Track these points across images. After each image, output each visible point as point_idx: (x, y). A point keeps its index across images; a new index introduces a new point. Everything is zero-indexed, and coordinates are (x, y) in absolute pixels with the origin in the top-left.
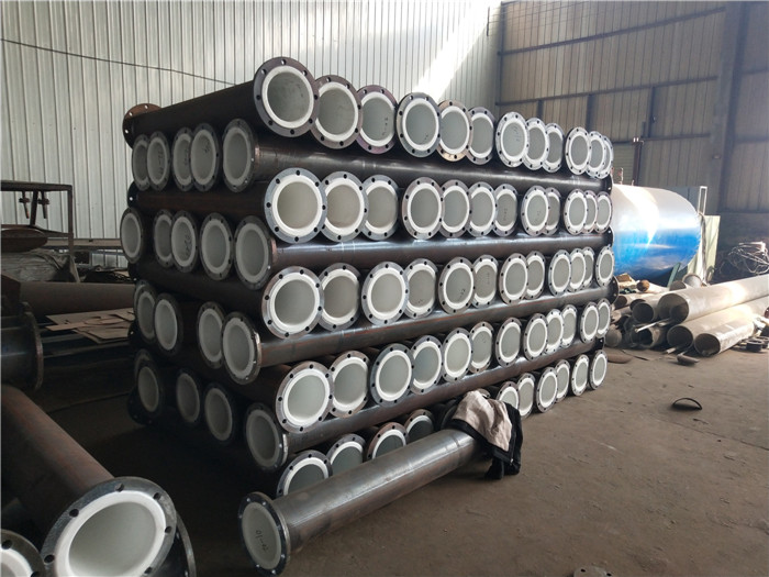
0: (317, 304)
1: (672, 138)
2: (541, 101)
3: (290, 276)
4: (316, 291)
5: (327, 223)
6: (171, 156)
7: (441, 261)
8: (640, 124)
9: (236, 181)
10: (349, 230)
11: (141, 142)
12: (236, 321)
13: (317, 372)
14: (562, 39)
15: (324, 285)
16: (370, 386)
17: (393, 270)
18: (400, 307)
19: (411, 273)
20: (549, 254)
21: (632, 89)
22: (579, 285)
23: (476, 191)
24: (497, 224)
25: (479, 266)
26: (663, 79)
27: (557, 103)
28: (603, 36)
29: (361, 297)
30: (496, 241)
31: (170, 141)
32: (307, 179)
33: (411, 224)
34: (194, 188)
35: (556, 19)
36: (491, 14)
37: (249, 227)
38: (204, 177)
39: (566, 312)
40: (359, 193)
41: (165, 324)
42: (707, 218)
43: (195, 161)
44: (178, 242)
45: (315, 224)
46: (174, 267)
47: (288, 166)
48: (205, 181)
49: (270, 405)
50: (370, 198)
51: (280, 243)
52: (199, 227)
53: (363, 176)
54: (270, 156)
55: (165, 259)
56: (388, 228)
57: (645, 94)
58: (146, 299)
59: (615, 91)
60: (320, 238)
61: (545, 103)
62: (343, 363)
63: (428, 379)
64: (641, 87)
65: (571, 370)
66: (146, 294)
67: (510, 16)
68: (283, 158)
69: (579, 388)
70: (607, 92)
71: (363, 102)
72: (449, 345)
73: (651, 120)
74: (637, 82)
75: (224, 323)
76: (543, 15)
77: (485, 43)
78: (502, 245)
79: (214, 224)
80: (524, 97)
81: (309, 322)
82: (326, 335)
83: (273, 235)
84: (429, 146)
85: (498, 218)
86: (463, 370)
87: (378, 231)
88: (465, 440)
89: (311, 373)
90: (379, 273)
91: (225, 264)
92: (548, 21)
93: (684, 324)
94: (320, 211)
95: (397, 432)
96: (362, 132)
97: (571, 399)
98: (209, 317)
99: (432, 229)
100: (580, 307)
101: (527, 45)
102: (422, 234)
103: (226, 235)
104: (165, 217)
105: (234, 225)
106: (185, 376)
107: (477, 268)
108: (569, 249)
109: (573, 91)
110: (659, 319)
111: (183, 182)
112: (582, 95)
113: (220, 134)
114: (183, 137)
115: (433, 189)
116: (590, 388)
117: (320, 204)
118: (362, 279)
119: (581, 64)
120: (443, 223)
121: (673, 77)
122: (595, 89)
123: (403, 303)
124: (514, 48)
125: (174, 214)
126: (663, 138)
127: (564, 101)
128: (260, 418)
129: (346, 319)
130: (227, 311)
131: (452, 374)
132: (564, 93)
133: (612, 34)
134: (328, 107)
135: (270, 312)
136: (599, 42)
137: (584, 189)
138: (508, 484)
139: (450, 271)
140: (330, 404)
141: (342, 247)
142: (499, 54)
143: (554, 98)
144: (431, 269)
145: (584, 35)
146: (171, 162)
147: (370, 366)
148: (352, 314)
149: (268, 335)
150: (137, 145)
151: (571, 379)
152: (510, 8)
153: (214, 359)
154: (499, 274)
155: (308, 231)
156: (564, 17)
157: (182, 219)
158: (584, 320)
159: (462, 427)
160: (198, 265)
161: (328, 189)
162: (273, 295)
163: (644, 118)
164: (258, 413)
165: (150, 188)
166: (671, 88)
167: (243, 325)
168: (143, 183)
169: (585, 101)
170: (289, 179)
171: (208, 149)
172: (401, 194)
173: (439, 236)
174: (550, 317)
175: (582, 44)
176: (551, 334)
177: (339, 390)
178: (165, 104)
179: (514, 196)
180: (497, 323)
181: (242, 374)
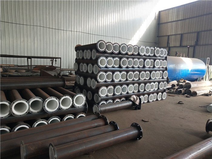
0: (105, 78)
1: (203, 45)
2: (169, 36)
3: (101, 73)
4: (105, 75)
5: (107, 65)
6: (83, 54)
7: (127, 72)
8: (194, 42)
9: (94, 58)
10: (111, 66)
11: (78, 51)
12: (93, 80)
13: (105, 88)
14: (174, 20)
15: (107, 75)
16: (114, 92)
17: (118, 73)
18: (119, 79)
19: (122, 74)
20: (151, 72)
21: (192, 33)
22: (158, 78)
23: (135, 60)
24: (139, 65)
25: (135, 73)
26: (201, 30)
27: (173, 36)
28: (185, 19)
29: (113, 77)
30: (139, 69)
31: (83, 51)
32: (104, 58)
33: (122, 65)
34: (87, 59)
35: (173, 15)
36: (156, 14)
37: (96, 65)
38: (89, 57)
39: (156, 83)
40: (113, 60)
41: (81, 81)
42: (209, 66)
43: (87, 55)
44: (84, 68)
45: (105, 65)
46: (83, 72)
47: (102, 56)
48: (89, 58)
49: (98, 93)
50: (115, 61)
51: (100, 68)
52: (87, 65)
53: (113, 57)
54: (99, 54)
55: (81, 71)
56: (118, 66)
57: (196, 34)
58: (78, 77)
59: (188, 33)
60: (106, 67)
61: (170, 36)
62: (109, 87)
63: (125, 92)
64: (195, 32)
65: (157, 95)
66: (78, 76)
67: (161, 15)
68: (101, 55)
69: (159, 99)
70: (186, 33)
71: (114, 46)
72: (129, 87)
73: (197, 41)
74: (194, 31)
75: (91, 80)
76: (170, 14)
77: (155, 21)
78: (141, 70)
79: (90, 65)
80: (165, 35)
81: (104, 80)
82: (107, 83)
83: (99, 66)
84: (125, 52)
85: (140, 64)
86: (132, 92)
87: (116, 66)
88: (131, 103)
89: (104, 88)
90: (116, 73)
91: (92, 71)
92: (171, 16)
93: (190, 89)
94: (106, 63)
95: (119, 100)
96: (114, 50)
97: (157, 101)
98: (89, 80)
99: (126, 66)
100: (159, 82)
101: (165, 22)
102: (124, 67)
103: (92, 67)
104: (82, 64)
105: (93, 65)
106: (84, 90)
107: (135, 74)
108: (156, 71)
109: (177, 33)
110: (185, 88)
111: (85, 58)
112: (179, 34)
113: (91, 51)
114: (85, 51)
115: (126, 59)
116: (162, 99)
117: (106, 62)
118: (113, 74)
119: (179, 27)
120: (128, 65)
121: (203, 30)
122: (183, 33)
123: (120, 78)
124: (162, 22)
125: (83, 63)
126: (200, 45)
127: (175, 36)
128: (96, 95)
129: (110, 80)
130: (92, 79)
131: (130, 92)
132: (175, 34)
133: (187, 19)
134: (108, 47)
135: (98, 78)
136: (184, 21)
137: (159, 59)
138: (138, 111)
139: (129, 74)
140: (107, 93)
141: (110, 69)
142: (158, 24)
143: (172, 35)
144: (126, 73)
145: (180, 19)
146: (83, 55)
147: (114, 88)
148: (111, 80)
149: (98, 82)
150: (77, 52)
151: (157, 97)
152: (161, 13)
153: (89, 86)
154: (139, 75)
155: (104, 66)
156: (175, 15)
157: (85, 64)
158: (160, 85)
159: (131, 100)
160: (87, 71)
161: (108, 60)
162: (99, 75)
163: (195, 40)
164: (96, 94)
165: (79, 59)
166: (203, 32)
167: (94, 80)
168: (78, 58)
169: (180, 36)
170: (102, 58)
171: (89, 53)
172: (120, 60)
173: (127, 67)
174: (151, 84)
175: (180, 21)
176: (152, 87)
177: (109, 91)
178: (82, 45)
179: (143, 61)
180: (139, 84)
181: (94, 88)
